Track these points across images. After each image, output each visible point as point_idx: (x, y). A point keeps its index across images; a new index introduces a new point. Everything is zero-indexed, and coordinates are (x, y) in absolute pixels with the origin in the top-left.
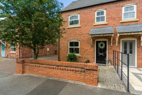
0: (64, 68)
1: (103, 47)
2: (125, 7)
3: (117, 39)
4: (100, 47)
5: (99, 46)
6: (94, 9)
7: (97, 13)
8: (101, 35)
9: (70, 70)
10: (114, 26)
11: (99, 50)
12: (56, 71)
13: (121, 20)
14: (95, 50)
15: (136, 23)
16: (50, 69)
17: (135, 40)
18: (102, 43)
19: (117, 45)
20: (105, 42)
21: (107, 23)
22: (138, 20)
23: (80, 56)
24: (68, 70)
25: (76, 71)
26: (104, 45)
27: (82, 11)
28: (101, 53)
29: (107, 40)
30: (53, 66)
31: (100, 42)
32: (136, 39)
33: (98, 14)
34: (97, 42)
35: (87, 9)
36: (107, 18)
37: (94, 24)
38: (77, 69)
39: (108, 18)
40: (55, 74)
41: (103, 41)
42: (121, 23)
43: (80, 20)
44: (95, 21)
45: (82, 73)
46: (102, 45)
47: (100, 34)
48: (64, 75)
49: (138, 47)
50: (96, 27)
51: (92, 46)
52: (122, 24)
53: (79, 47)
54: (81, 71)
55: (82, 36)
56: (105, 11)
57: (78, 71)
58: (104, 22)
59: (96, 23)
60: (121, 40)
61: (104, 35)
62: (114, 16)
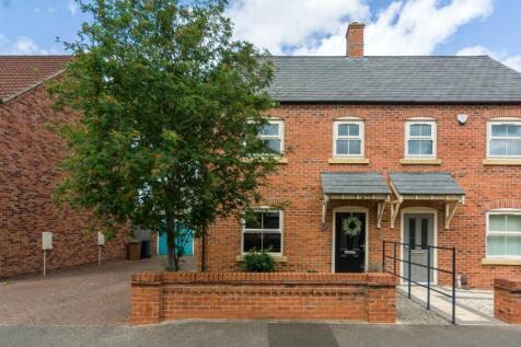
0: (309, 289)
1: (355, 232)
2: (413, 123)
3: (393, 213)
4: (349, 232)
5: (346, 227)
6: (331, 112)
7: (339, 126)
8: (358, 198)
9: (327, 294)
10: (385, 172)
11: (343, 241)
12: (285, 299)
13: (403, 157)
14: (331, 240)
15: (437, 169)
16: (263, 297)
17: (433, 215)
18: (354, 219)
19: (392, 226)
20: (362, 217)
21: (367, 161)
22: (440, 162)
23: (285, 259)
24: (319, 294)
25: (341, 294)
26: (358, 224)
27: (293, 112)
28: (350, 249)
29: (366, 211)
30: (275, 288)
31: (347, 215)
32: (435, 212)
33: (343, 130)
34: (338, 214)
35: (308, 109)
36: (366, 147)
37: (330, 161)
38: (344, 289)
39: (371, 148)
40: (280, 308)
41: (355, 214)
42: (403, 165)
43: (285, 141)
44: (331, 151)
45: (357, 298)
46: (352, 226)
47: (355, 195)
48: (309, 308)
49: (439, 233)
50: (337, 169)
51: (324, 229)
52: (405, 168)
53: (280, 230)
54: (355, 294)
55: (293, 194)
56: (361, 125)
57: (347, 294)
58: (359, 158)
59: (337, 158)
60: (403, 212)
61: (366, 198)
62: (384, 142)
